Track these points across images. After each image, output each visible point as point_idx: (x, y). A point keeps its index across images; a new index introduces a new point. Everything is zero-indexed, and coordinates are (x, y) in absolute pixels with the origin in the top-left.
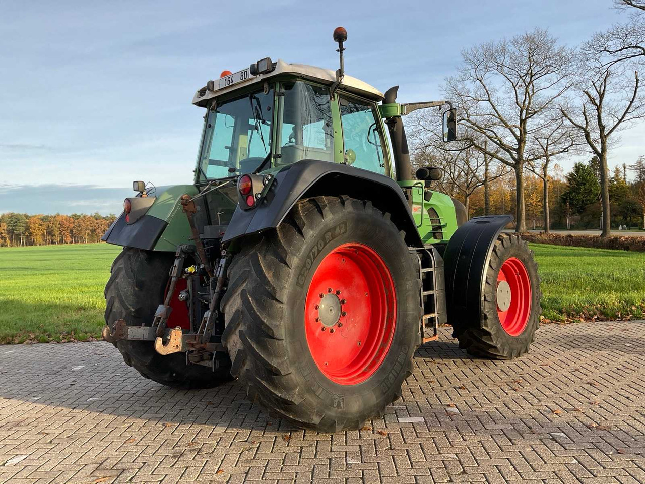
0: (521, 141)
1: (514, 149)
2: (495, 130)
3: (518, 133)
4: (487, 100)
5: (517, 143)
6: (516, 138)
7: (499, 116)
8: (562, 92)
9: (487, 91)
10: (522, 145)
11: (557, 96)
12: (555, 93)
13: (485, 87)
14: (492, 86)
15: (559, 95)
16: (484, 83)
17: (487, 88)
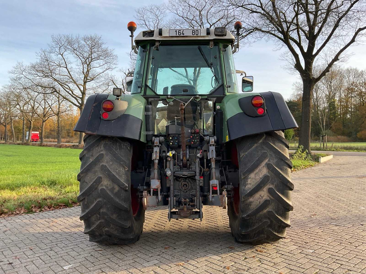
0: (83, 93)
1: (80, 98)
2: (69, 85)
3: (82, 89)
4: (65, 67)
5: (81, 94)
6: (81, 92)
7: (72, 77)
8: (104, 71)
9: (65, 62)
10: (84, 96)
11: (102, 73)
12: (101, 71)
13: (64, 59)
14: (68, 60)
15: (103, 72)
16: (64, 57)
17: (66, 60)
